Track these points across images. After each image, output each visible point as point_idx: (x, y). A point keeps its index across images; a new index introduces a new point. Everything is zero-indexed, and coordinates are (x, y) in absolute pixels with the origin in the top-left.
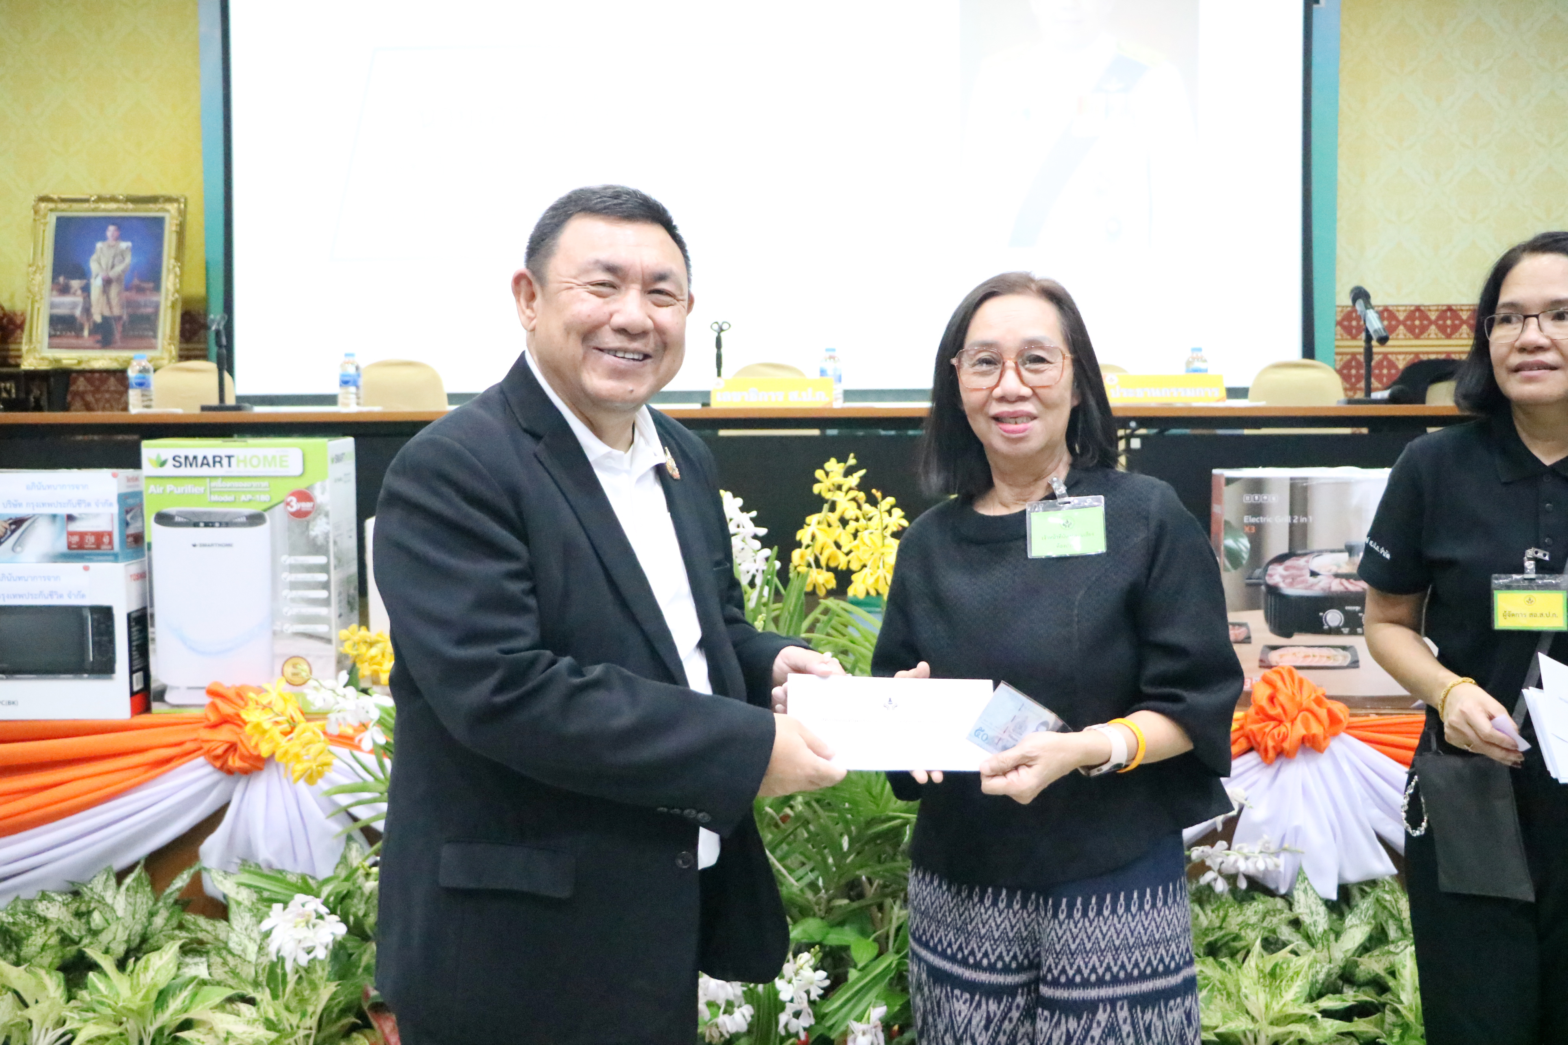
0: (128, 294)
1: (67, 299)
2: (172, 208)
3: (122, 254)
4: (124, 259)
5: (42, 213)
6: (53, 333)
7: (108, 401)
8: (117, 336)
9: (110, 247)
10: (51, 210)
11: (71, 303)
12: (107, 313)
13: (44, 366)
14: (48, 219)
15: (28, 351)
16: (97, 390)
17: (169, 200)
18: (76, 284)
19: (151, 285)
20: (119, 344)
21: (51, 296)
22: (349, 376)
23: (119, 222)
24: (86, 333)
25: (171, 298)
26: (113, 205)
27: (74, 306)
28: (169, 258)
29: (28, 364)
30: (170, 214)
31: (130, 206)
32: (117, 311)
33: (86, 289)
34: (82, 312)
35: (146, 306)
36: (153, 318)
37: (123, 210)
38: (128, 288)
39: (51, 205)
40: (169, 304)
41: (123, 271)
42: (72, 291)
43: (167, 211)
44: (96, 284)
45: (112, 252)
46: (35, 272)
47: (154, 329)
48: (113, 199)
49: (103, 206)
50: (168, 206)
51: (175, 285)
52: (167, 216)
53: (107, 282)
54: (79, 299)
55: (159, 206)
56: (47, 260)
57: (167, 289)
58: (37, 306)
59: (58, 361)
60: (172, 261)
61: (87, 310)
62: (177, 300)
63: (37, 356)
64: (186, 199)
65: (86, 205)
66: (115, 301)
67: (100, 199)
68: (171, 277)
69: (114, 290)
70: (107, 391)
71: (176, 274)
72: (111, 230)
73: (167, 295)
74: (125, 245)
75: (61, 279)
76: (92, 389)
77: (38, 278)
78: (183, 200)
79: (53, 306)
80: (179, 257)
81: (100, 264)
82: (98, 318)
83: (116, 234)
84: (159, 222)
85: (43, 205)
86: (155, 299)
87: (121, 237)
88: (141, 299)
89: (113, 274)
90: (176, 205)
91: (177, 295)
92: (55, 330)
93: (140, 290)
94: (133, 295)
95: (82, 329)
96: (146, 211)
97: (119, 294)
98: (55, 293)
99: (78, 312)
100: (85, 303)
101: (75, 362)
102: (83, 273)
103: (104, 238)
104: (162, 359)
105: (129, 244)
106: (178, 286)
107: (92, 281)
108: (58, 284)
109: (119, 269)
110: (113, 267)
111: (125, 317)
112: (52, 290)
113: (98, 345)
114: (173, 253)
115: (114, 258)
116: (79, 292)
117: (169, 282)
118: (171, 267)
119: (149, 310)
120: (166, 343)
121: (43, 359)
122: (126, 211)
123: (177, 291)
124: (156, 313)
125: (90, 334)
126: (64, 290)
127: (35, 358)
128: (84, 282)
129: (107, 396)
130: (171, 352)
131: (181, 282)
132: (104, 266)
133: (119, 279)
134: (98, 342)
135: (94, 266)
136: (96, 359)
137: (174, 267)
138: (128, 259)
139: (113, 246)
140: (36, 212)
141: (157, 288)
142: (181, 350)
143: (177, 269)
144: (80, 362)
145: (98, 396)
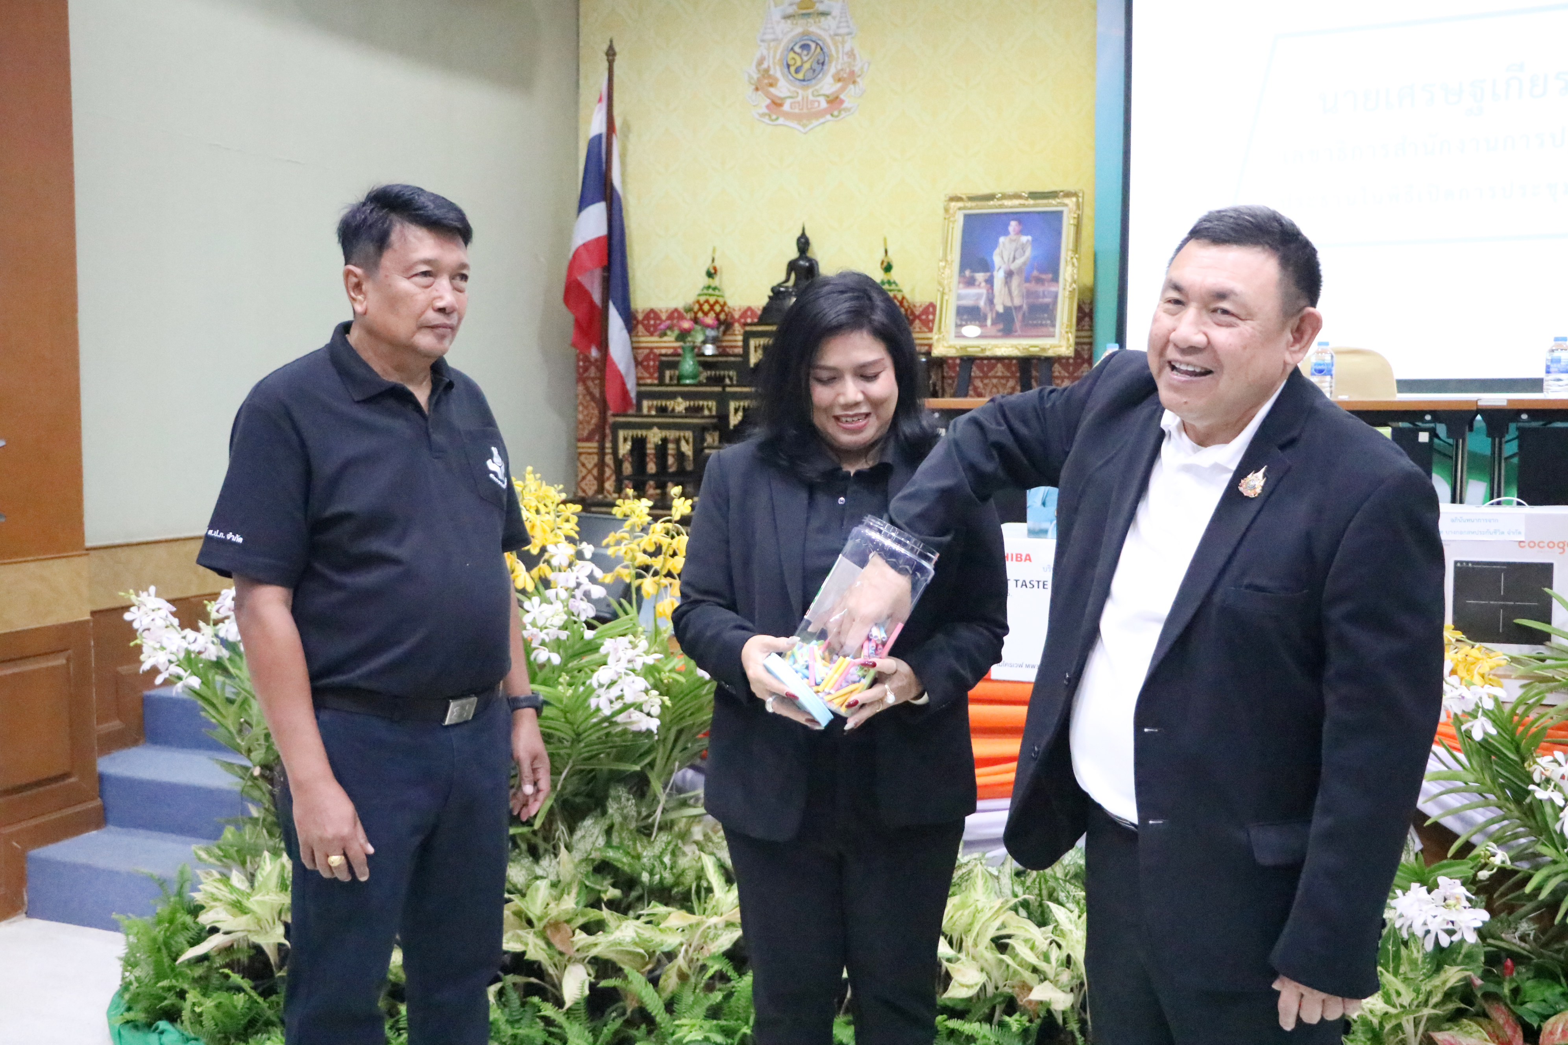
0: (1027, 285)
1: (972, 291)
2: (1071, 202)
3: (1023, 247)
4: (1024, 252)
5: (951, 211)
6: (959, 323)
7: (995, 386)
8: (1018, 324)
9: (1012, 241)
10: (960, 209)
11: (975, 295)
12: (1009, 304)
13: (952, 353)
14: (956, 216)
15: (938, 340)
16: (985, 376)
17: (1068, 195)
18: (980, 277)
19: (1050, 276)
20: (1019, 332)
21: (958, 288)
22: (1324, 364)
23: (1021, 217)
24: (989, 322)
25: (1068, 288)
26: (1016, 202)
27: (979, 297)
28: (1067, 250)
29: (938, 351)
30: (1068, 208)
31: (1031, 202)
32: (1017, 302)
33: (990, 281)
34: (985, 304)
35: (1044, 296)
36: (1051, 307)
37: (1024, 206)
38: (1027, 280)
39: (960, 204)
40: (1067, 293)
41: (1024, 263)
42: (977, 283)
43: (1066, 205)
44: (999, 276)
45: (1014, 245)
46: (944, 267)
47: (1053, 319)
48: (1017, 196)
49: (1007, 202)
50: (1066, 201)
51: (1072, 276)
52: (1065, 209)
53: (1009, 274)
54: (983, 291)
55: (1059, 201)
56: (955, 255)
57: (1065, 280)
58: (946, 297)
59: (964, 348)
60: (1070, 253)
61: (991, 301)
62: (1074, 289)
63: (946, 345)
64: (1083, 193)
65: (991, 203)
66: (1015, 292)
67: (1005, 197)
68: (1069, 269)
69: (1015, 281)
70: (995, 377)
71: (1073, 264)
72: (1013, 225)
73: (1065, 285)
74: (1025, 239)
75: (968, 273)
76: (981, 375)
77: (947, 271)
78: (1080, 195)
79: (959, 297)
80: (1076, 249)
81: (1002, 258)
82: (1000, 309)
83: (1017, 228)
84: (1057, 216)
85: (953, 204)
86: (1053, 289)
87: (1021, 232)
88: (1040, 289)
89: (1014, 266)
90: (1074, 199)
91: (1074, 286)
92: (961, 320)
93: (1039, 281)
94: (1032, 286)
95: (985, 319)
96: (1046, 205)
97: (1019, 285)
98: (961, 286)
99: (982, 303)
100: (988, 293)
101: (979, 349)
102: (986, 266)
103: (1006, 233)
104: (1061, 346)
105: (1029, 238)
106: (1076, 277)
107: (995, 273)
108: (964, 277)
109: (1019, 262)
110: (1014, 259)
111: (1025, 307)
112: (959, 283)
113: (1000, 334)
114: (1071, 246)
115: (1015, 251)
116: (983, 284)
117: (1067, 272)
118: (1069, 259)
119: (1047, 300)
120: (1063, 332)
121: (950, 347)
122: (1028, 206)
123: (1074, 282)
124: (1055, 303)
125: (993, 324)
126: (970, 282)
127: (943, 346)
128: (988, 274)
129: (995, 381)
130: (1068, 340)
131: (1078, 274)
132: (1006, 259)
133: (1020, 270)
134: (1000, 331)
135: (997, 259)
136: (996, 346)
137: (1072, 258)
138: (1028, 252)
139: (1014, 241)
140: (946, 210)
141: (1055, 279)
142: (1077, 337)
143: (1075, 260)
144: (983, 350)
145: (986, 381)
